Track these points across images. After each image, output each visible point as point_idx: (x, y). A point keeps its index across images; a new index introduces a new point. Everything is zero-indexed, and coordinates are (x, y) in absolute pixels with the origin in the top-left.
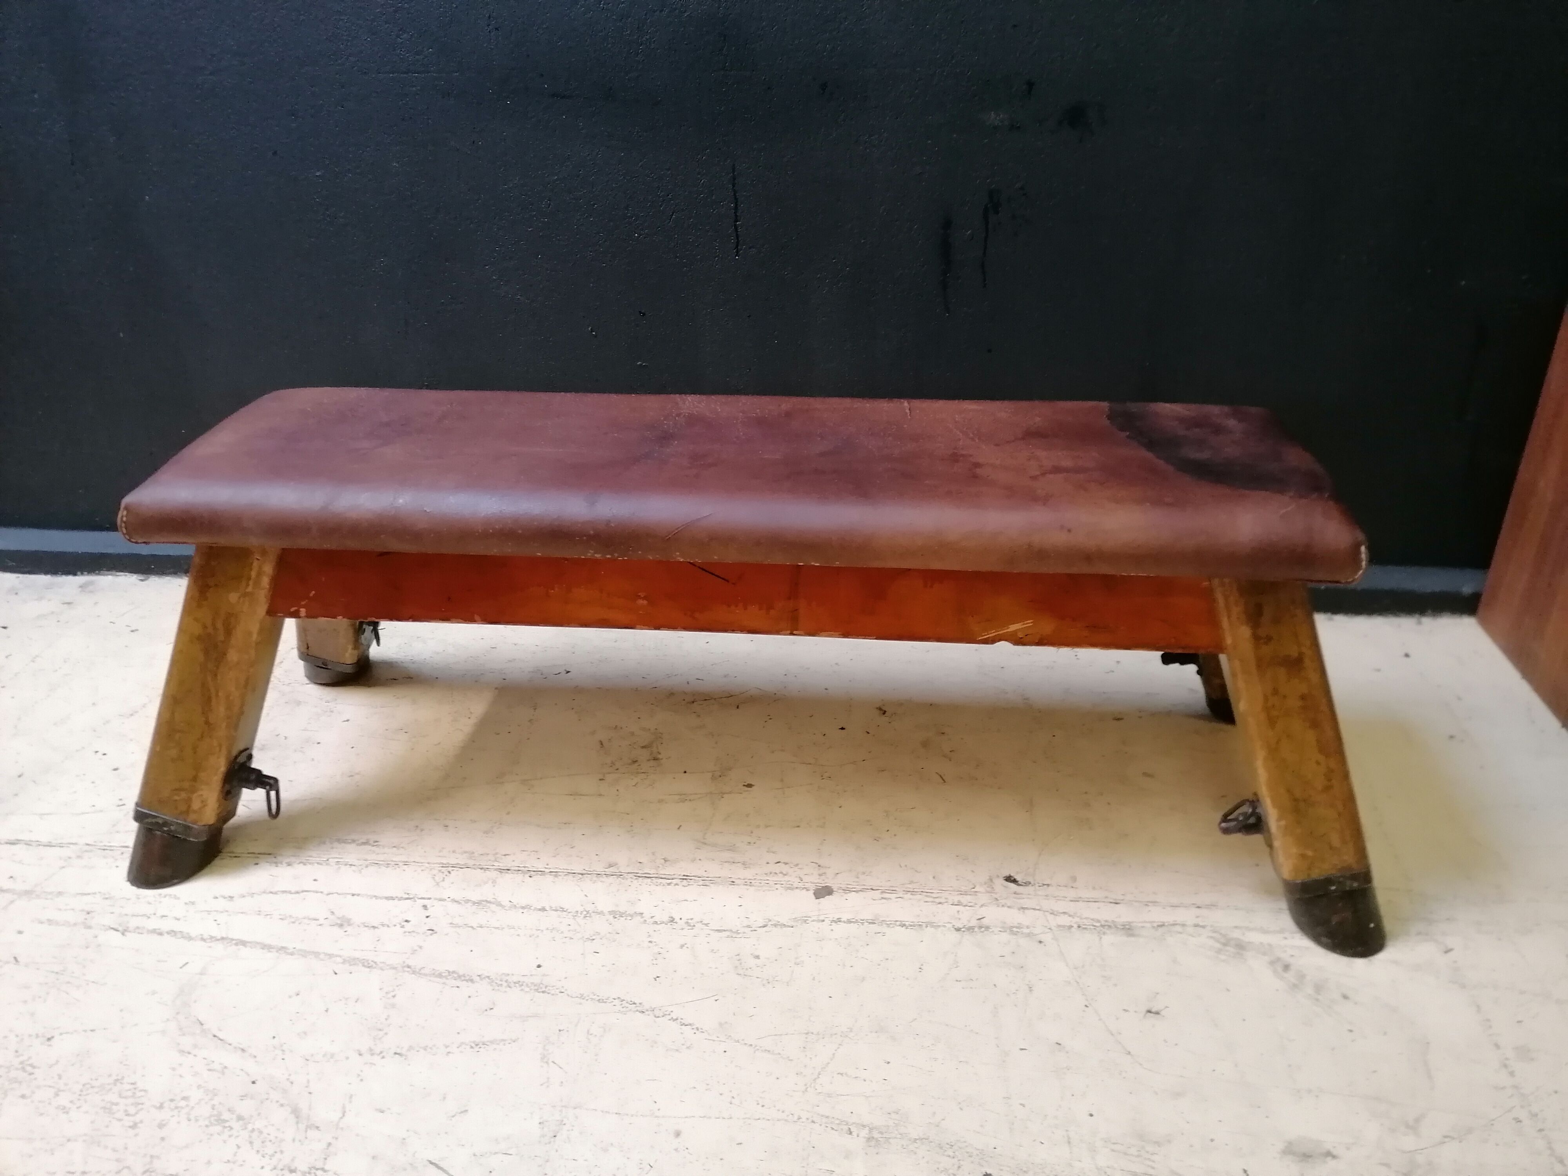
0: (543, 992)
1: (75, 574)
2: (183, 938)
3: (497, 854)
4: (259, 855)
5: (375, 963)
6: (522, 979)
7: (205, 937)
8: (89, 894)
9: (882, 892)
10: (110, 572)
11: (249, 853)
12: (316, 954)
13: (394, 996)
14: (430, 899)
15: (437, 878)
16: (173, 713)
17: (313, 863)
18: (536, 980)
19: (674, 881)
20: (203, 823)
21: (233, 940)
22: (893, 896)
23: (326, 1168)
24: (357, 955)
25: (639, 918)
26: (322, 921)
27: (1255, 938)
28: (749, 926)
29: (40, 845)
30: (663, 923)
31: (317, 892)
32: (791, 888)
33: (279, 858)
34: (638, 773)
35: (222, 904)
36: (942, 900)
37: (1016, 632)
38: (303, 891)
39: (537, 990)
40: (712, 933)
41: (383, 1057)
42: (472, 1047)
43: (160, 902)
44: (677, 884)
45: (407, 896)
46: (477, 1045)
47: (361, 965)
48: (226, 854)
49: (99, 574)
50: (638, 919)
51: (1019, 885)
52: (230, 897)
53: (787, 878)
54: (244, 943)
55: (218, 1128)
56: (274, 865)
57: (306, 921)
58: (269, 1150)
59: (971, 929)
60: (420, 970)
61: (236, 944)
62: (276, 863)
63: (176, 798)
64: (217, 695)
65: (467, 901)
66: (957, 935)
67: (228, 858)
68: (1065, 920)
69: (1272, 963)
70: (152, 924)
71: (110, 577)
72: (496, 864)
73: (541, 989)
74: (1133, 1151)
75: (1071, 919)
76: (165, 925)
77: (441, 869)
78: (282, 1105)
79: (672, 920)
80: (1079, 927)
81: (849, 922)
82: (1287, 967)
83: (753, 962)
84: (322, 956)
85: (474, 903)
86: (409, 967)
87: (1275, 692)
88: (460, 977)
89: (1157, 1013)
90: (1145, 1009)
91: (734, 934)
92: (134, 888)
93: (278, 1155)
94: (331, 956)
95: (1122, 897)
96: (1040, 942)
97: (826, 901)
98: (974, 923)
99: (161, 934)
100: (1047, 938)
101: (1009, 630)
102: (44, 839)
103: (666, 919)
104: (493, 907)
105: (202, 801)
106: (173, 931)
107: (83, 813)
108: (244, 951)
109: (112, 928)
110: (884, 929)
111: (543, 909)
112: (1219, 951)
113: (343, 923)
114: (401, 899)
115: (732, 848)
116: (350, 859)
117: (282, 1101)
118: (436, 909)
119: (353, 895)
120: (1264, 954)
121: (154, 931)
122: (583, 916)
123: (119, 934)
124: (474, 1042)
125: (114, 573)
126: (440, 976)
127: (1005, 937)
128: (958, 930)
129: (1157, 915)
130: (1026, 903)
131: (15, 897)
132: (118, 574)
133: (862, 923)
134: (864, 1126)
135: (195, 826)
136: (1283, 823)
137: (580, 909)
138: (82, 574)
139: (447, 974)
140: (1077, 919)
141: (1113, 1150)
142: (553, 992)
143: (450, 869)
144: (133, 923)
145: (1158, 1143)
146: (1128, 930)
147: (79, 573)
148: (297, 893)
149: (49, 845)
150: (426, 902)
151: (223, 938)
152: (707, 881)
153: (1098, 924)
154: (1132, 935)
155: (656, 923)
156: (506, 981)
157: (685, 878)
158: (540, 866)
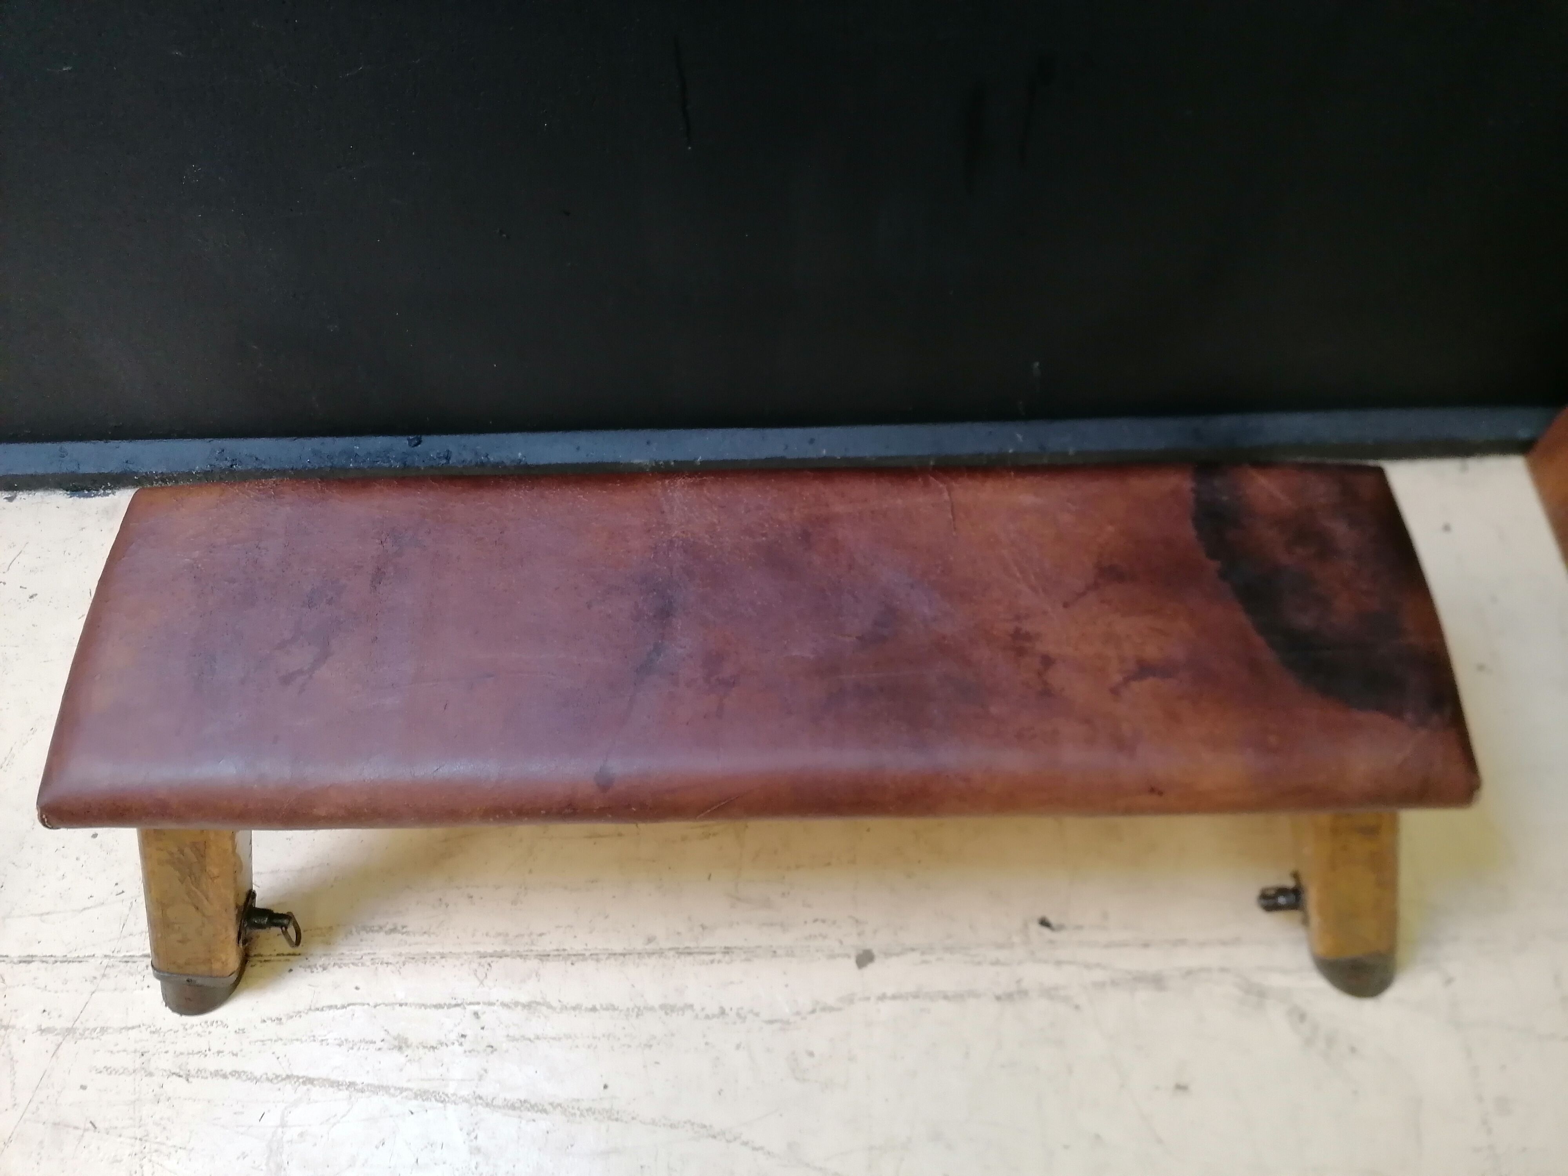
0: (617, 1120)
2: (249, 1079)
3: (531, 934)
4: (289, 957)
5: (447, 1095)
6: (593, 1105)
7: (271, 1076)
8: (133, 1028)
9: (922, 953)
11: (278, 955)
12: (386, 1089)
13: (476, 1138)
14: (478, 1003)
15: (478, 974)
17: (348, 964)
18: (606, 1105)
19: (718, 957)
21: (298, 1078)
22: (933, 957)
24: (426, 1086)
25: (690, 1011)
26: (379, 1044)
27: (1276, 981)
28: (798, 1013)
29: (56, 962)
30: (714, 1016)
31: (363, 1004)
32: (832, 956)
33: (312, 961)
35: (271, 1029)
36: (981, 959)
38: (349, 1005)
39: (609, 1118)
40: (764, 1025)
43: (210, 1033)
44: (719, 962)
45: (454, 1002)
47: (433, 1099)
48: (257, 958)
50: (689, 1013)
51: (1053, 930)
52: (277, 1019)
53: (827, 942)
54: (311, 1081)
56: (309, 970)
57: (363, 1045)
59: (1010, 996)
60: (492, 1102)
61: (304, 1083)
62: (309, 967)
65: (517, 1004)
66: (998, 1005)
67: (259, 964)
68: (1098, 975)
69: (1289, 1013)
70: (211, 1063)
72: (534, 948)
73: (612, 1116)
75: (1104, 972)
76: (227, 1064)
77: (479, 960)
79: (723, 1012)
80: (1112, 983)
81: (894, 997)
82: (1302, 1017)
83: (808, 1061)
84: (392, 1091)
85: (524, 1006)
86: (480, 1098)
88: (533, 1107)
89: (1185, 1088)
90: (1173, 1085)
91: (784, 1024)
94: (402, 1090)
95: (1152, 938)
96: (1077, 1007)
97: (869, 970)
98: (1013, 987)
99: (225, 1076)
100: (1083, 1000)
102: (59, 952)
103: (716, 1011)
104: (544, 1009)
106: (235, 1072)
107: (85, 909)
108: (316, 1092)
109: (173, 1074)
110: (928, 1004)
111: (594, 1009)
112: (1243, 1003)
113: (401, 1044)
114: (450, 1006)
115: (767, 904)
116: (384, 953)
118: (489, 1016)
119: (401, 1005)
120: (1283, 1002)
121: (216, 1074)
122: (635, 1014)
123: (182, 1081)
126: (513, 1107)
127: (1043, 1003)
128: (998, 998)
129: (1186, 959)
130: (1061, 955)
131: (60, 1038)
133: (907, 999)
137: (631, 1005)
139: (519, 1104)
140: (1110, 973)
142: (625, 1119)
143: (489, 960)
144: (194, 1063)
146: (1157, 981)
148: (343, 1007)
149: (66, 960)
150: (476, 1008)
151: (288, 1077)
152: (749, 954)
153: (1130, 977)
154: (1162, 989)
155: (707, 1017)
156: (578, 1109)
157: (727, 951)
158: (578, 947)
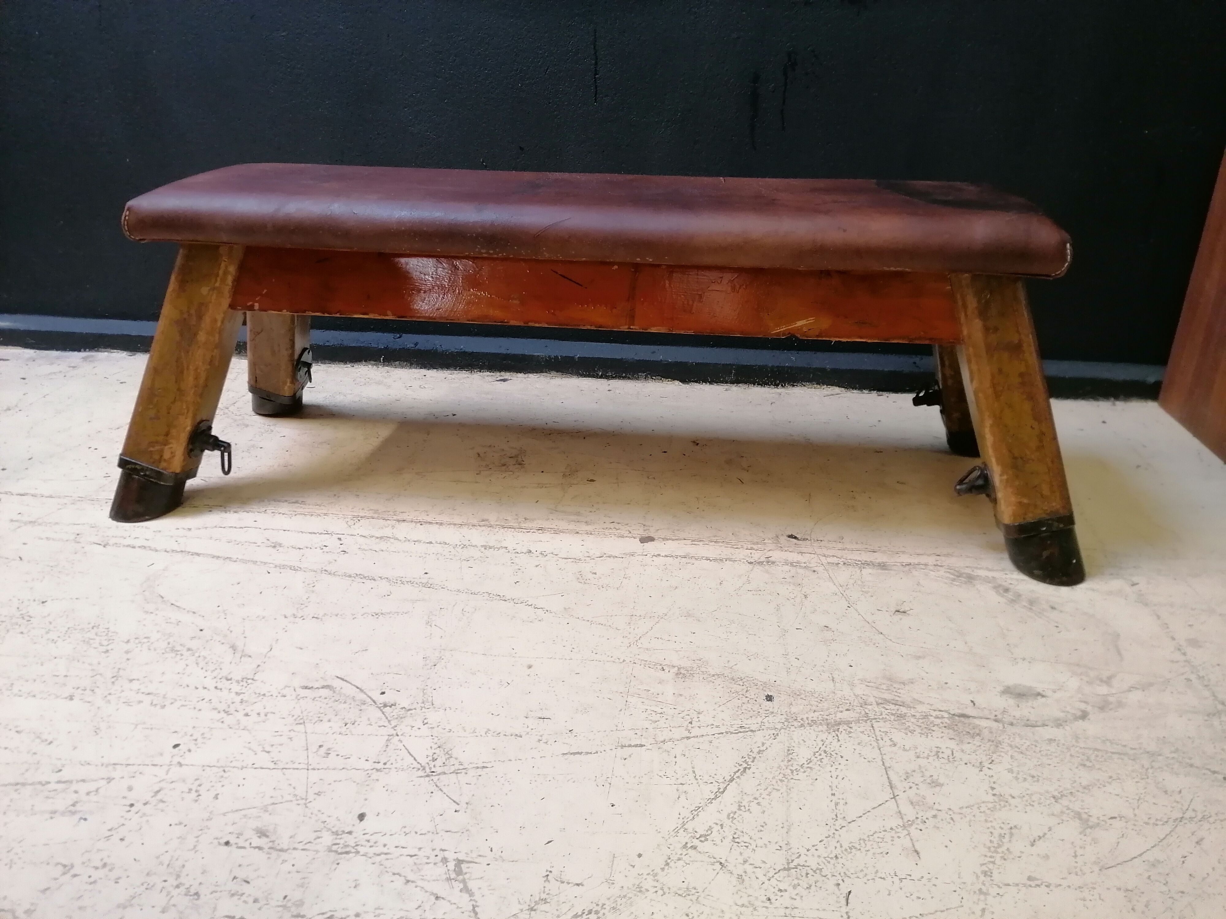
0: (429, 587)
1: (80, 351)
2: (151, 550)
3: (396, 511)
4: (212, 506)
5: (300, 568)
6: (412, 580)
7: (168, 550)
8: (78, 524)
9: (692, 541)
10: (106, 350)
11: (204, 505)
12: (255, 562)
13: (314, 586)
14: (343, 534)
15: (349, 523)
16: (153, 380)
17: (254, 512)
18: (424, 581)
20: (171, 471)
21: (189, 552)
22: (701, 543)
23: (255, 678)
24: (286, 563)
25: (504, 550)
26: (259, 544)
27: (982, 573)
28: (589, 557)
29: (43, 497)
30: (522, 553)
31: (256, 528)
32: (623, 537)
33: (228, 509)
34: (506, 471)
35: (182, 532)
36: (739, 547)
37: (802, 326)
38: (245, 527)
39: (424, 586)
40: (560, 559)
41: (303, 619)
42: (373, 616)
43: (134, 530)
44: (534, 532)
45: (326, 532)
46: (376, 615)
47: (288, 568)
48: (187, 505)
49: (98, 351)
51: (798, 540)
52: (188, 529)
53: (618, 531)
54: (198, 554)
55: (173, 655)
57: (247, 544)
58: (212, 667)
59: (761, 563)
60: (334, 573)
61: (192, 555)
62: (225, 511)
63: (152, 449)
64: (188, 369)
65: (372, 536)
66: (751, 566)
68: (835, 560)
69: (995, 588)
70: (128, 542)
71: (106, 353)
72: (395, 517)
73: (426, 586)
74: (884, 687)
75: (839, 559)
76: (138, 543)
77: (352, 518)
78: (223, 644)
79: (529, 552)
80: (844, 564)
81: (666, 556)
82: (1007, 590)
83: (591, 576)
84: (258, 563)
85: (377, 538)
86: (326, 571)
87: (1000, 371)
88: (365, 577)
89: (904, 612)
90: (894, 610)
91: (577, 560)
92: (115, 523)
93: (218, 670)
94: (265, 563)
95: (879, 549)
96: (814, 571)
97: (649, 545)
98: (763, 559)
99: (134, 547)
100: (820, 569)
101: (796, 325)
102: (46, 493)
103: (525, 550)
104: (392, 540)
105: (172, 453)
106: (143, 546)
107: (78, 480)
108: (198, 559)
109: (96, 543)
110: (693, 561)
111: (430, 543)
112: (954, 580)
113: (276, 545)
114: (321, 534)
115: (578, 514)
116: (281, 510)
117: (223, 641)
118: (348, 540)
119: (284, 530)
120: (989, 582)
121: (128, 546)
122: (461, 547)
123: (101, 547)
124: (375, 613)
125: (109, 350)
126: (350, 576)
127: (787, 568)
128: (751, 563)
129: (905, 559)
130: (804, 550)
131: (23, 524)
132: (112, 351)
133: (677, 558)
134: (674, 667)
135: (165, 472)
136: (1005, 477)
137: (459, 543)
138: (85, 351)
139: (355, 575)
140: (842, 560)
141: (867, 686)
142: (436, 588)
143: (360, 519)
144: (113, 541)
145: (904, 684)
146: (883, 566)
147: (82, 350)
148: (241, 528)
149: (51, 497)
150: (340, 536)
151: (182, 551)
152: (557, 532)
153: (860, 563)
154: (886, 569)
155: (517, 553)
156: (401, 581)
157: (541, 529)
158: (429, 519)
